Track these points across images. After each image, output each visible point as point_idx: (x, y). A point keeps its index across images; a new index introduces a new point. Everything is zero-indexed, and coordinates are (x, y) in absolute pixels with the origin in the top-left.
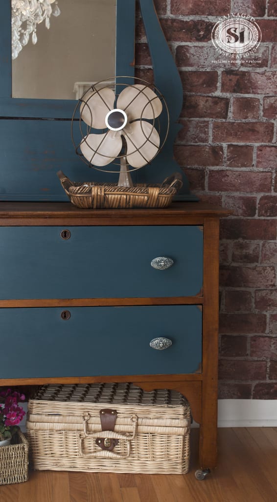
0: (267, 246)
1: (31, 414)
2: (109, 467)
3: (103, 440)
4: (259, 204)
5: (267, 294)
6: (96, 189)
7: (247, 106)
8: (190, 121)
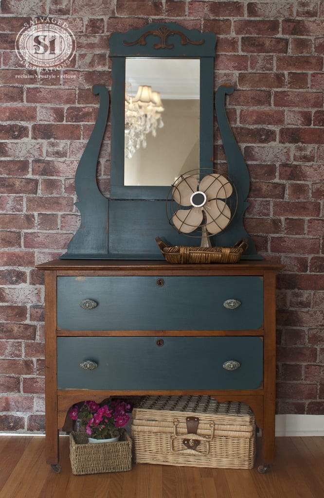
0: (316, 294)
1: (135, 419)
2: (193, 463)
3: (188, 440)
4: (310, 263)
5: (317, 332)
6: (183, 249)
7: (299, 190)
8: (256, 201)
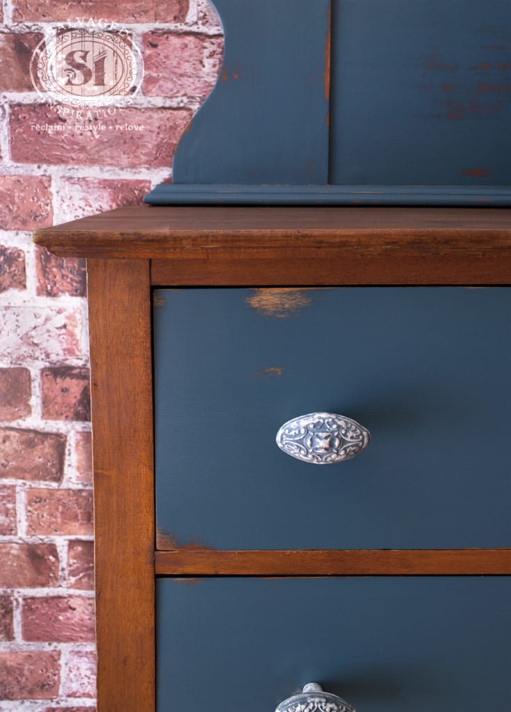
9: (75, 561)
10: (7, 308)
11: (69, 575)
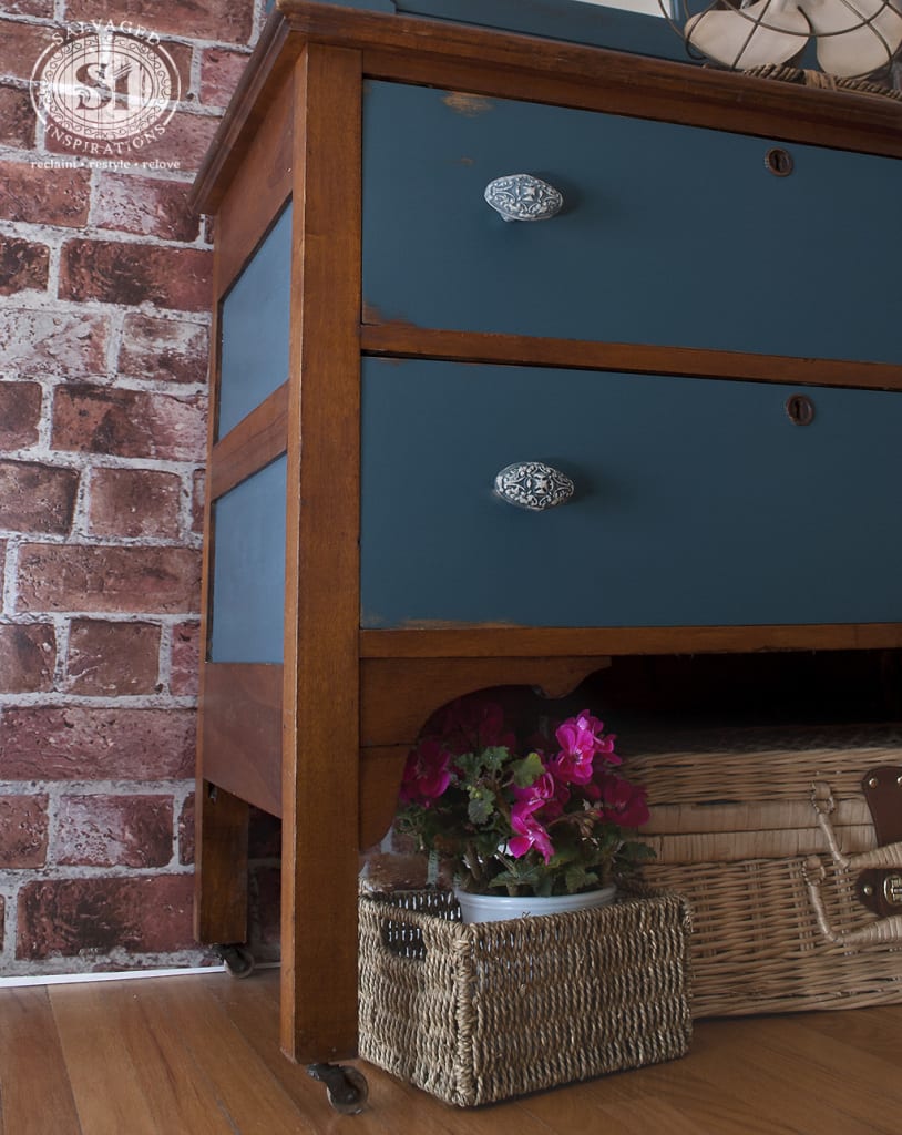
9: (78, 651)
10: (20, 311)
11: (68, 673)
